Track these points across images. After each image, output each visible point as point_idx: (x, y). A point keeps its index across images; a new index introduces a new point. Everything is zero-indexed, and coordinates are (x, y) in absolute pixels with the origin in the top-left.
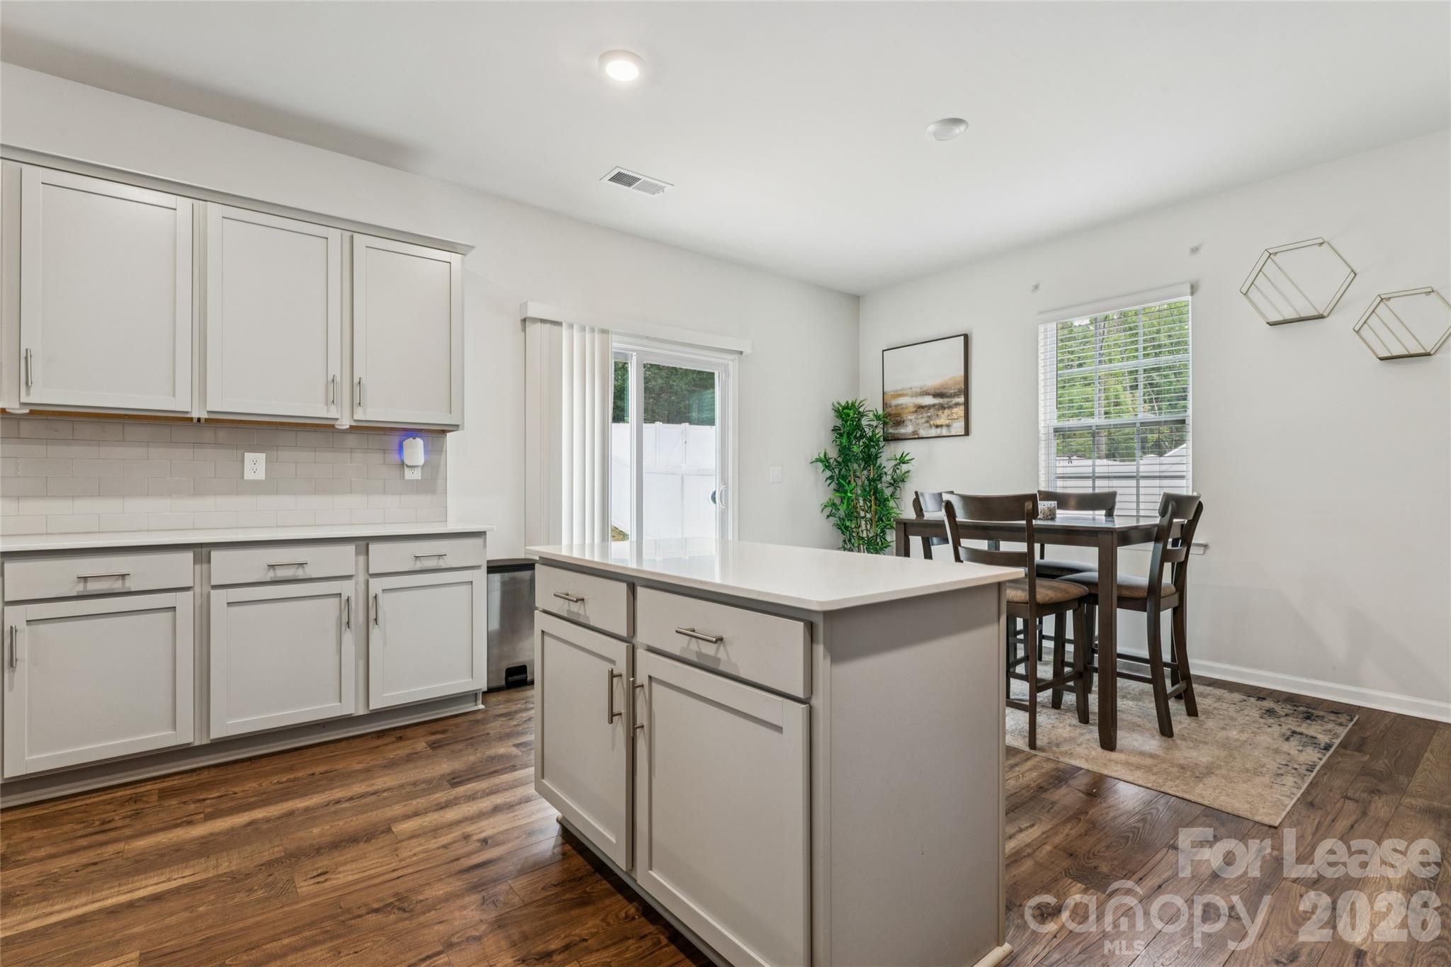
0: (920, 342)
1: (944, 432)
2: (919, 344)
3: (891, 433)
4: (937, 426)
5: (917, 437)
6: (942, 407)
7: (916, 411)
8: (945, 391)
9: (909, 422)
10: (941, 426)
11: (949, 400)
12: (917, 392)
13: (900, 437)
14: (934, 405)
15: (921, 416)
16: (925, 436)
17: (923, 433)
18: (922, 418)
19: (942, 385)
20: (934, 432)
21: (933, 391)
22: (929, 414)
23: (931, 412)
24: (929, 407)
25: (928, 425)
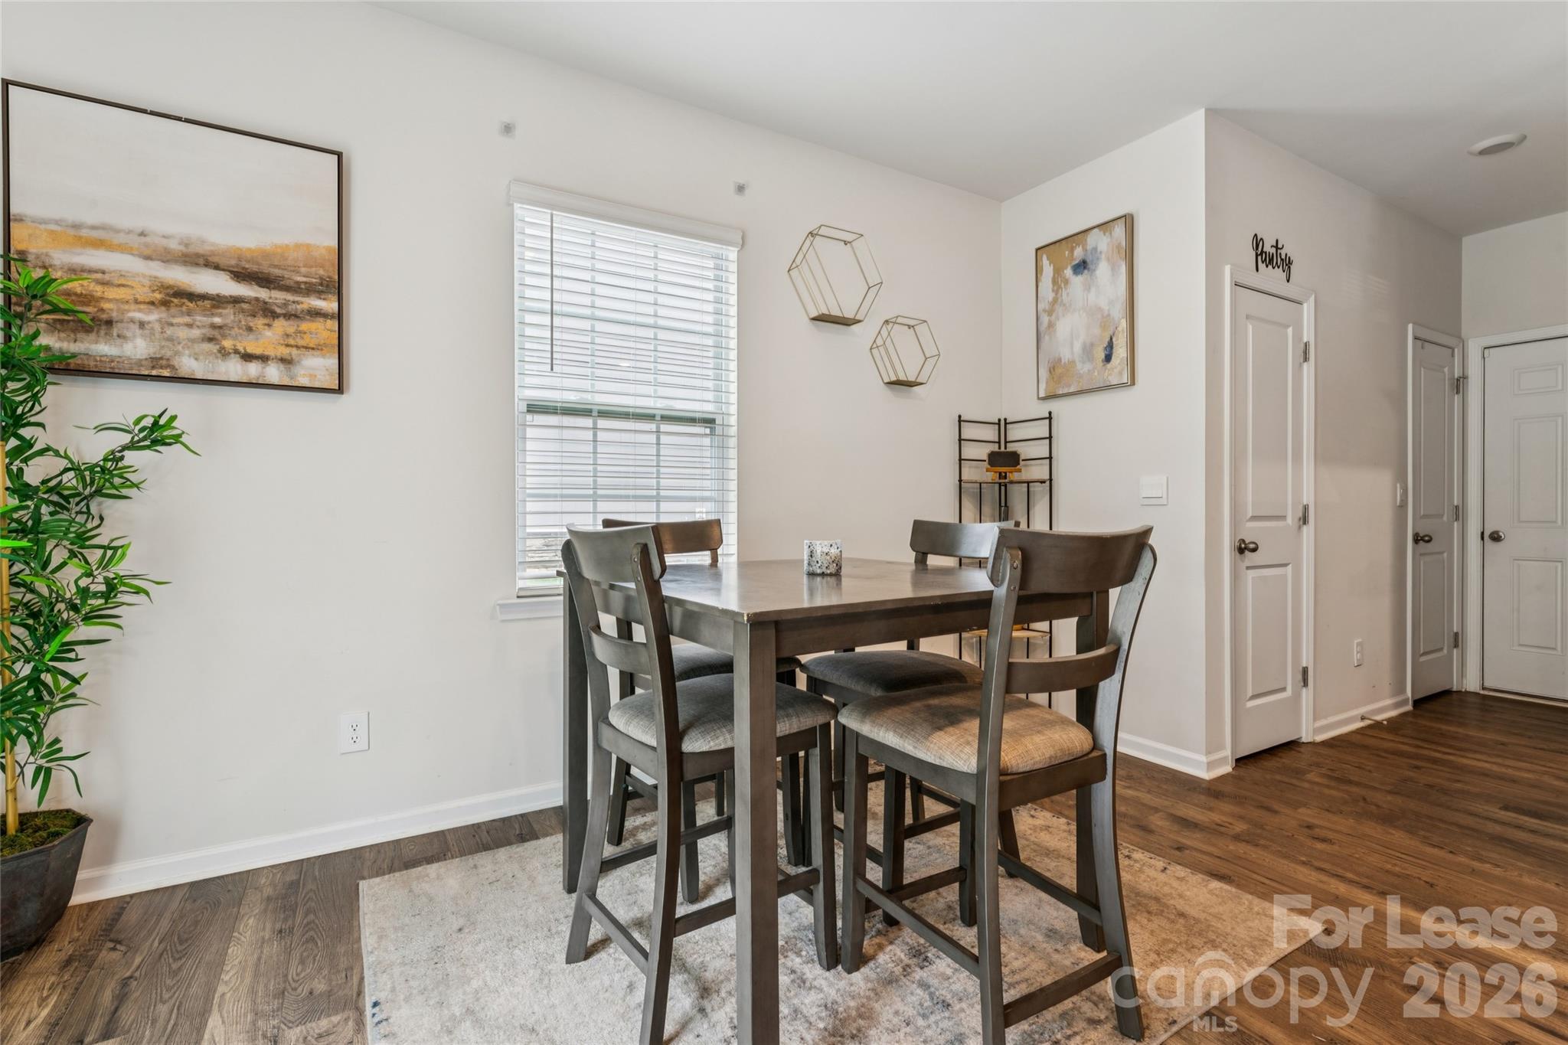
0: (184, 116)
1: (273, 373)
2: (179, 119)
3: (47, 348)
4: (248, 357)
5: (166, 373)
6: (268, 312)
7: (165, 303)
8: (277, 272)
9: (135, 328)
10: (264, 359)
11: (290, 297)
12: (167, 251)
13: (92, 365)
14: (236, 301)
15: (187, 319)
16: (199, 376)
17: (188, 365)
18: (190, 326)
19: (266, 255)
20: (234, 369)
21: (233, 262)
22: (217, 320)
23: (226, 316)
24: (218, 301)
25: (213, 347)
